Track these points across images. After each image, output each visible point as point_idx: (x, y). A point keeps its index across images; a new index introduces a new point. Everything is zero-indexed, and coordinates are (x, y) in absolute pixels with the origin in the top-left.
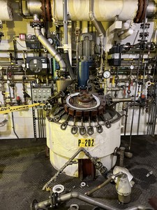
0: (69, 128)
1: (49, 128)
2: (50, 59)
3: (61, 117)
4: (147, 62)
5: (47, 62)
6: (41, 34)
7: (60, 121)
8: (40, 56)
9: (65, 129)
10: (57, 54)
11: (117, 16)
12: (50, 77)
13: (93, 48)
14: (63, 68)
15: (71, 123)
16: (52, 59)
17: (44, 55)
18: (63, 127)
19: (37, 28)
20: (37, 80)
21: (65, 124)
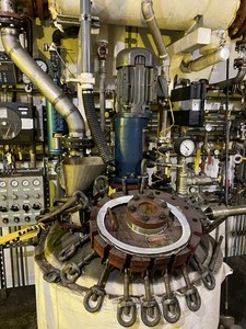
0: (110, 307)
1: (48, 297)
2: (39, 108)
3: (82, 267)
4: (233, 117)
5: (33, 114)
6: (18, 45)
7: (81, 282)
8: (14, 100)
9: (98, 309)
10: (61, 97)
11: (199, 17)
12: (39, 148)
13: (153, 85)
14: (78, 131)
15: (115, 288)
16: (45, 109)
17: (24, 99)
18: (94, 304)
19: (7, 30)
20: (9, 157)
21: (98, 294)
